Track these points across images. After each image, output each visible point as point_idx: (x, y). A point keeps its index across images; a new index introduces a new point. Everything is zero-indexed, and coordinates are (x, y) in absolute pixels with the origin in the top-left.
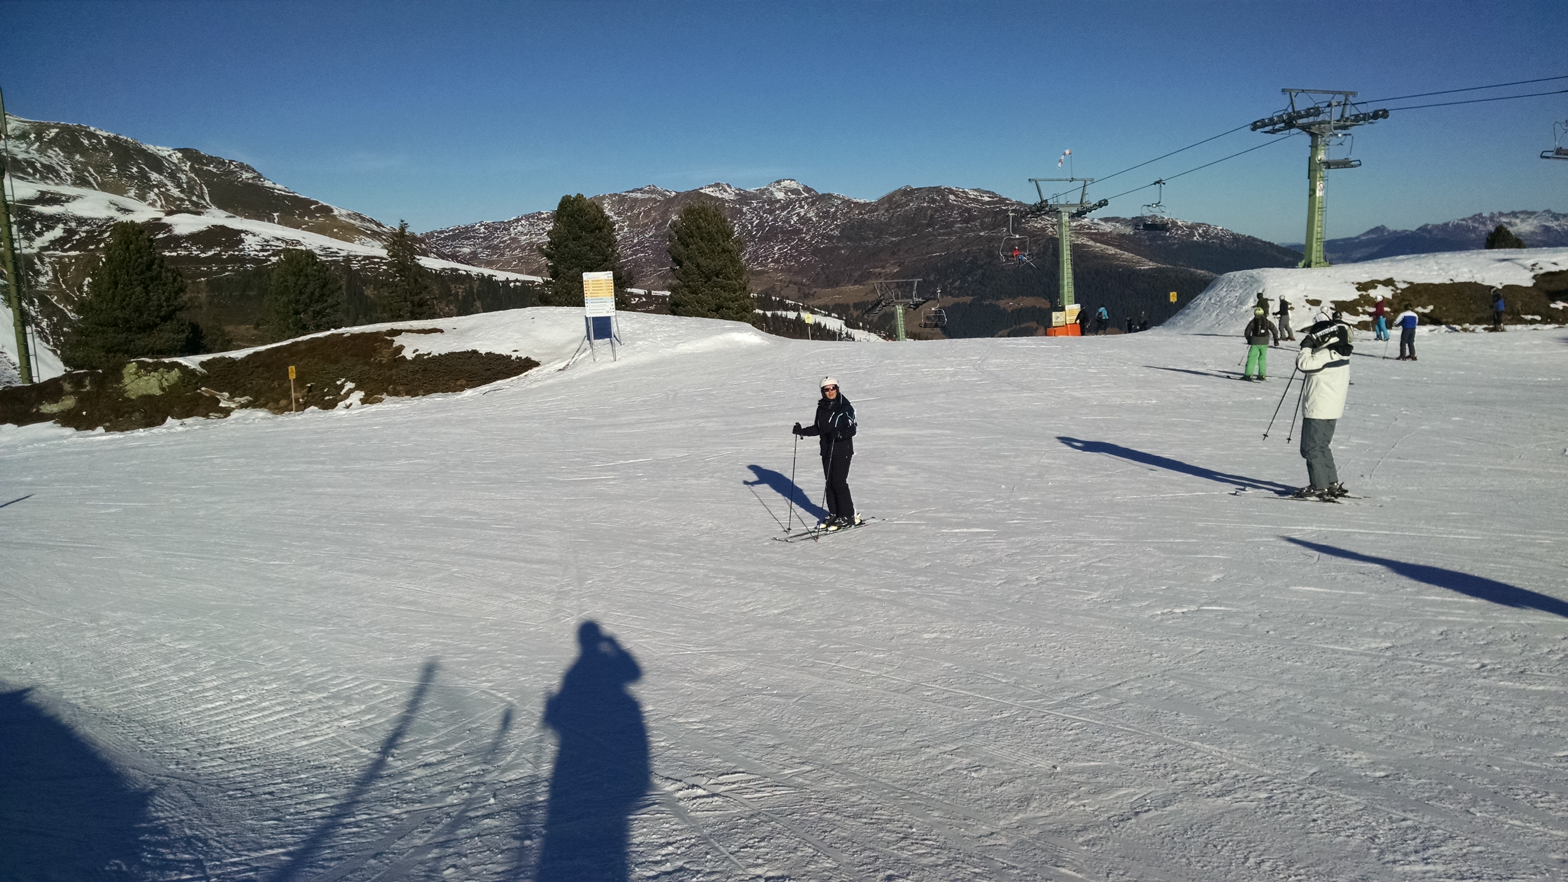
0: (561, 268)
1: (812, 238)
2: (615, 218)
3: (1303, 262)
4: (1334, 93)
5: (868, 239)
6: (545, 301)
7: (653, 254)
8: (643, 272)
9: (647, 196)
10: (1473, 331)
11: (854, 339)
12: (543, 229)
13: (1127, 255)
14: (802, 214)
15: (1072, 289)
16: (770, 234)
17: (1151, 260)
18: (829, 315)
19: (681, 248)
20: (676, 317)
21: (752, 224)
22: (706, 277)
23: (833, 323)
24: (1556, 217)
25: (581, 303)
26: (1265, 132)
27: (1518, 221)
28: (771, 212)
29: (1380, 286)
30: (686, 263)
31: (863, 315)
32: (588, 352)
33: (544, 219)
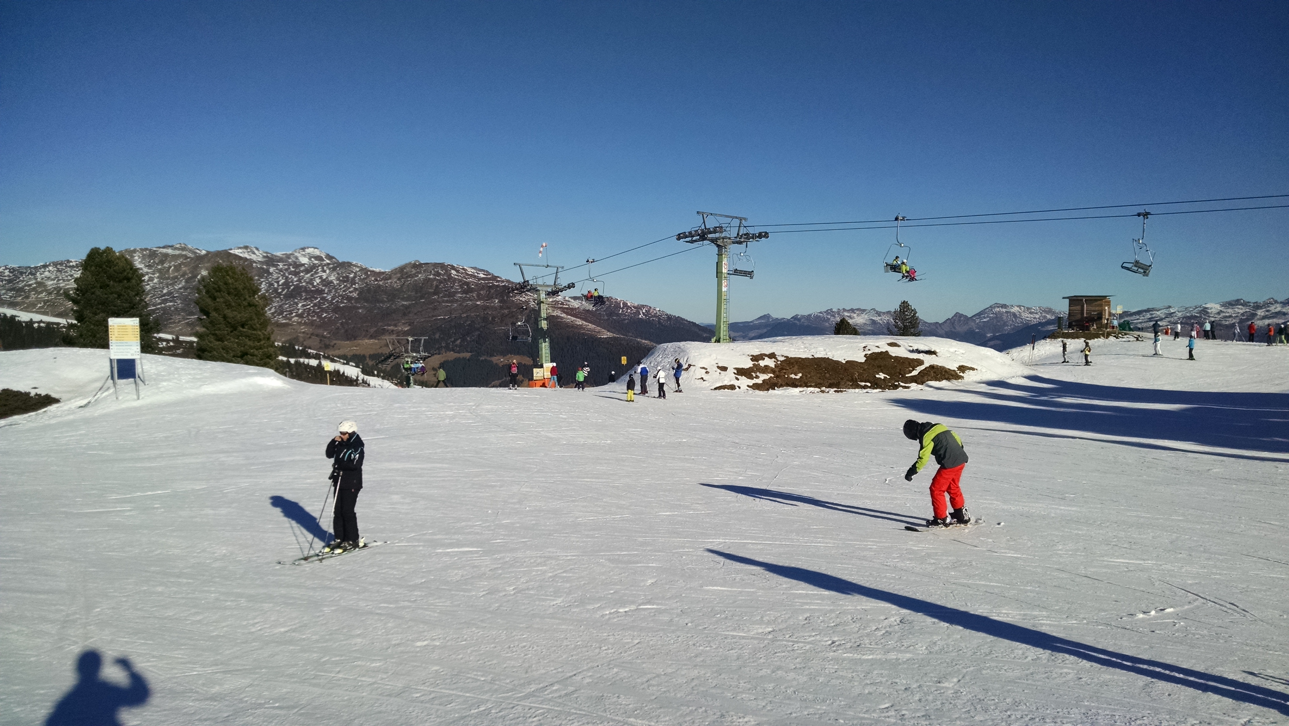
0: (87, 313)
1: (333, 298)
2: (146, 270)
3: (715, 338)
4: (733, 218)
5: (383, 302)
6: (68, 342)
7: (181, 303)
8: (171, 319)
9: (177, 252)
10: (828, 392)
11: (369, 385)
12: (71, 276)
13: (591, 326)
14: (324, 277)
15: (548, 351)
16: (295, 293)
17: (609, 331)
18: (347, 364)
19: (209, 301)
20: (201, 361)
21: (278, 282)
22: (232, 327)
23: (351, 371)
24: (879, 314)
25: (105, 345)
26: (686, 242)
27: (855, 315)
28: (296, 274)
29: (766, 358)
30: (214, 314)
31: (377, 364)
32: (112, 390)
33: (73, 266)
